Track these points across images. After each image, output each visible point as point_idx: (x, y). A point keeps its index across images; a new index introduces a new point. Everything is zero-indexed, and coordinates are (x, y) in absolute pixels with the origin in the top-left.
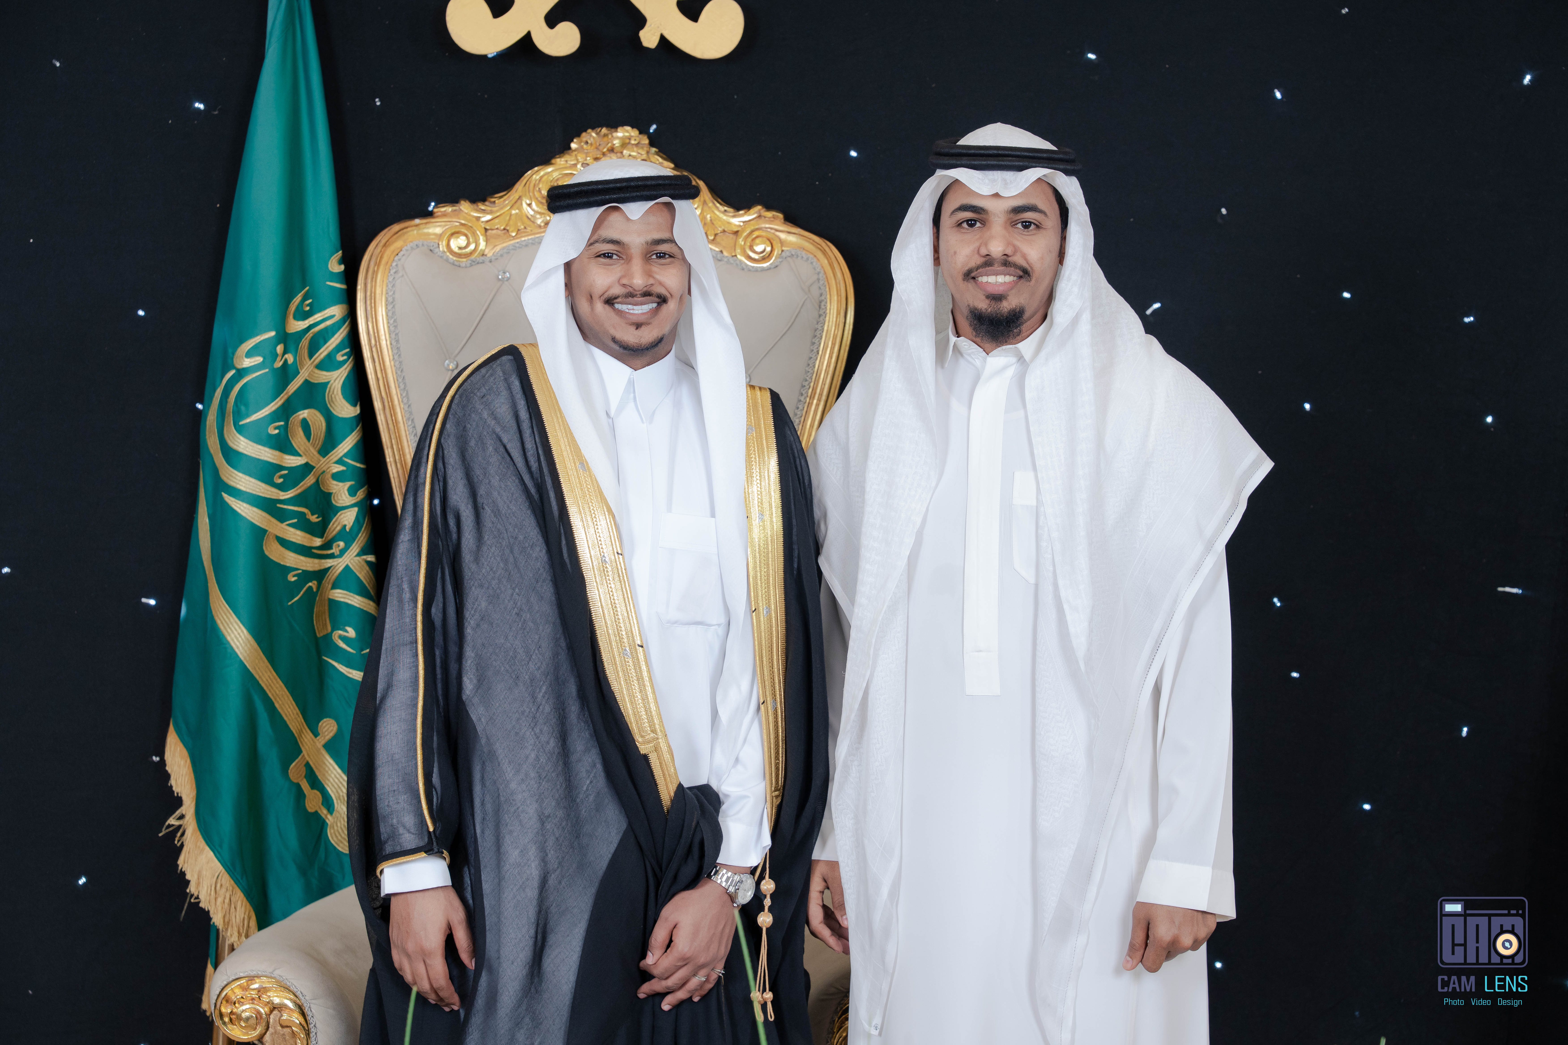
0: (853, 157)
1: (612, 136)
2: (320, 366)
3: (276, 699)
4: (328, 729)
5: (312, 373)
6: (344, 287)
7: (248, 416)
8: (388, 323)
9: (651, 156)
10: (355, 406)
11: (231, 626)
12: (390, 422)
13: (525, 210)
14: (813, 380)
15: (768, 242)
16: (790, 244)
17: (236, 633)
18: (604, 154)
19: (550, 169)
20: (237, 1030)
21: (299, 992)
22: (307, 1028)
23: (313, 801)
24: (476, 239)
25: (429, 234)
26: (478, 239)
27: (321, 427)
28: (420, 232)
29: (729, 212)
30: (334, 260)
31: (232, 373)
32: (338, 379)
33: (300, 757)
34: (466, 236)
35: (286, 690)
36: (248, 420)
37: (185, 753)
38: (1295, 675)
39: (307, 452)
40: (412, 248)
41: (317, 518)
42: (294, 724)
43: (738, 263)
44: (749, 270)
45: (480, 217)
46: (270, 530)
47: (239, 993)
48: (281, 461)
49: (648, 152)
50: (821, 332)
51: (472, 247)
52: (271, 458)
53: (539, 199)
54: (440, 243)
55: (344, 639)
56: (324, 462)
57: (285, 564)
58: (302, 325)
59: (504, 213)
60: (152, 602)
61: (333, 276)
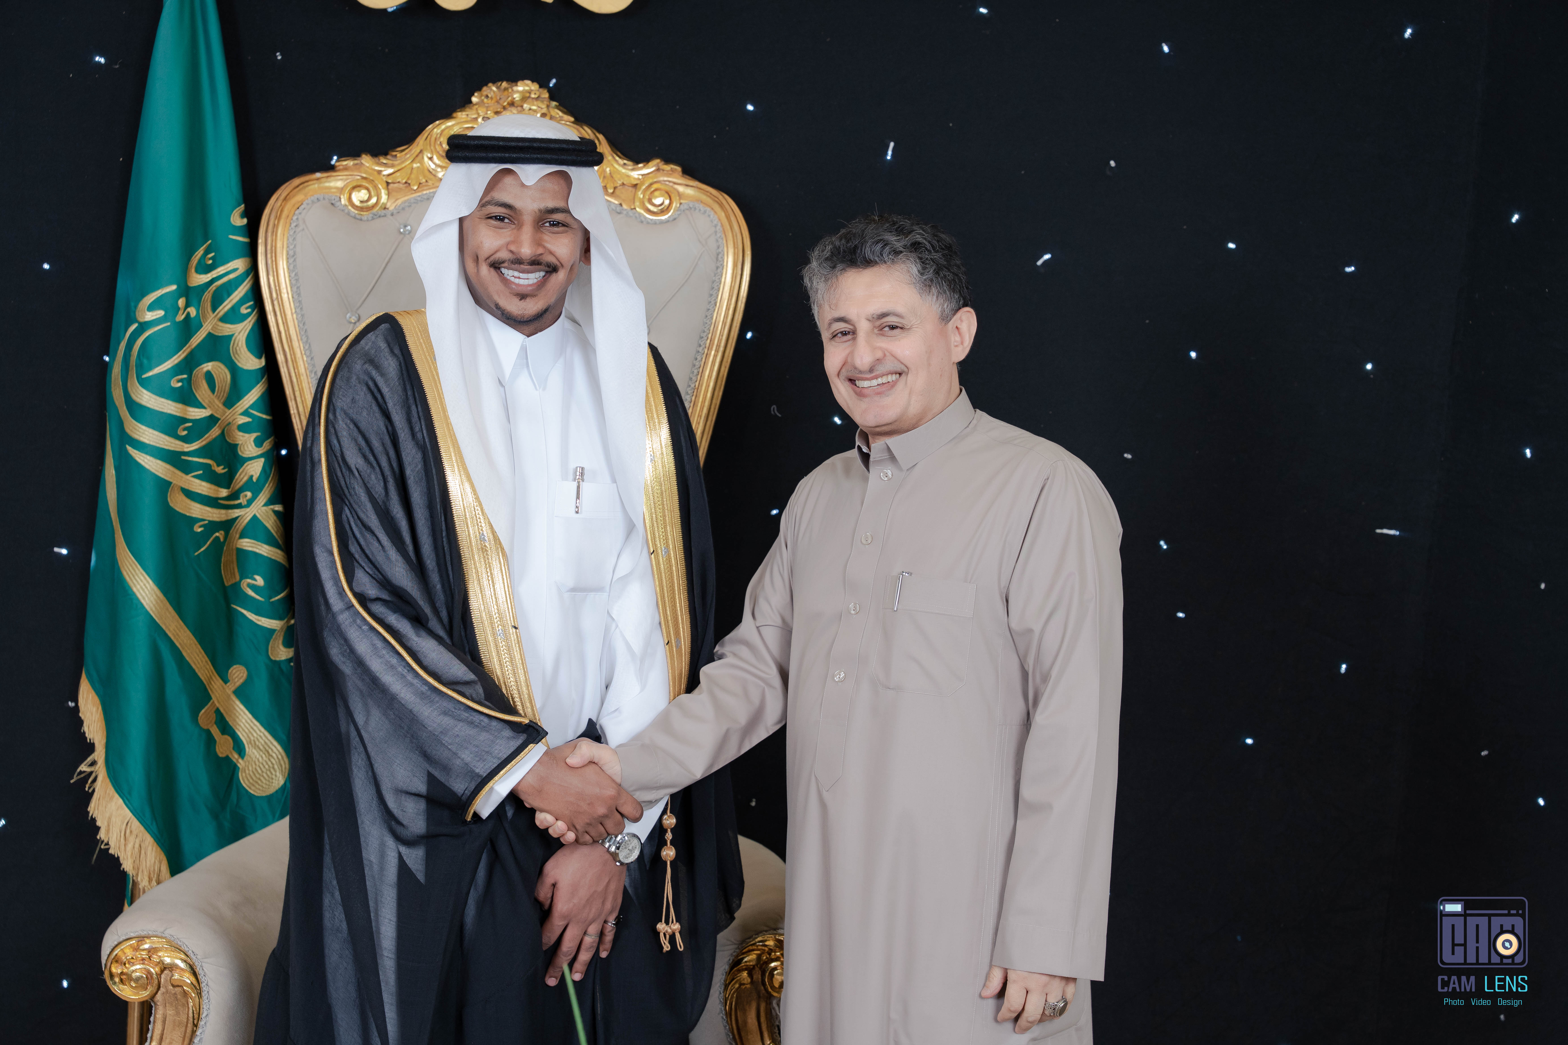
0: (749, 111)
1: (513, 90)
2: (224, 319)
3: (183, 649)
4: (238, 675)
5: (215, 326)
6: (246, 240)
7: (150, 369)
8: (290, 276)
9: (551, 110)
10: (260, 358)
11: (136, 577)
12: (293, 375)
13: (426, 163)
14: (711, 331)
15: (666, 195)
16: (688, 197)
17: (142, 584)
18: (504, 108)
19: (450, 123)
20: (128, 990)
21: (190, 952)
22: (198, 988)
23: (223, 747)
24: (377, 192)
25: (330, 188)
26: (379, 192)
27: (225, 379)
28: (322, 185)
29: (629, 165)
30: (236, 214)
31: (134, 327)
32: (243, 332)
33: (210, 704)
34: (368, 189)
35: (194, 638)
36: (150, 374)
37: (97, 700)
38: (1181, 615)
39: (212, 404)
40: (313, 202)
41: (223, 469)
42: (202, 672)
43: (637, 215)
44: (648, 223)
45: (381, 171)
46: (174, 482)
47: (129, 953)
48: (186, 414)
49: (548, 106)
50: (718, 284)
51: (374, 200)
52: (174, 411)
53: (441, 153)
54: (342, 197)
55: (254, 588)
56: (230, 414)
57: (191, 515)
58: (205, 278)
59: (405, 166)
60: (64, 551)
61: (236, 230)
